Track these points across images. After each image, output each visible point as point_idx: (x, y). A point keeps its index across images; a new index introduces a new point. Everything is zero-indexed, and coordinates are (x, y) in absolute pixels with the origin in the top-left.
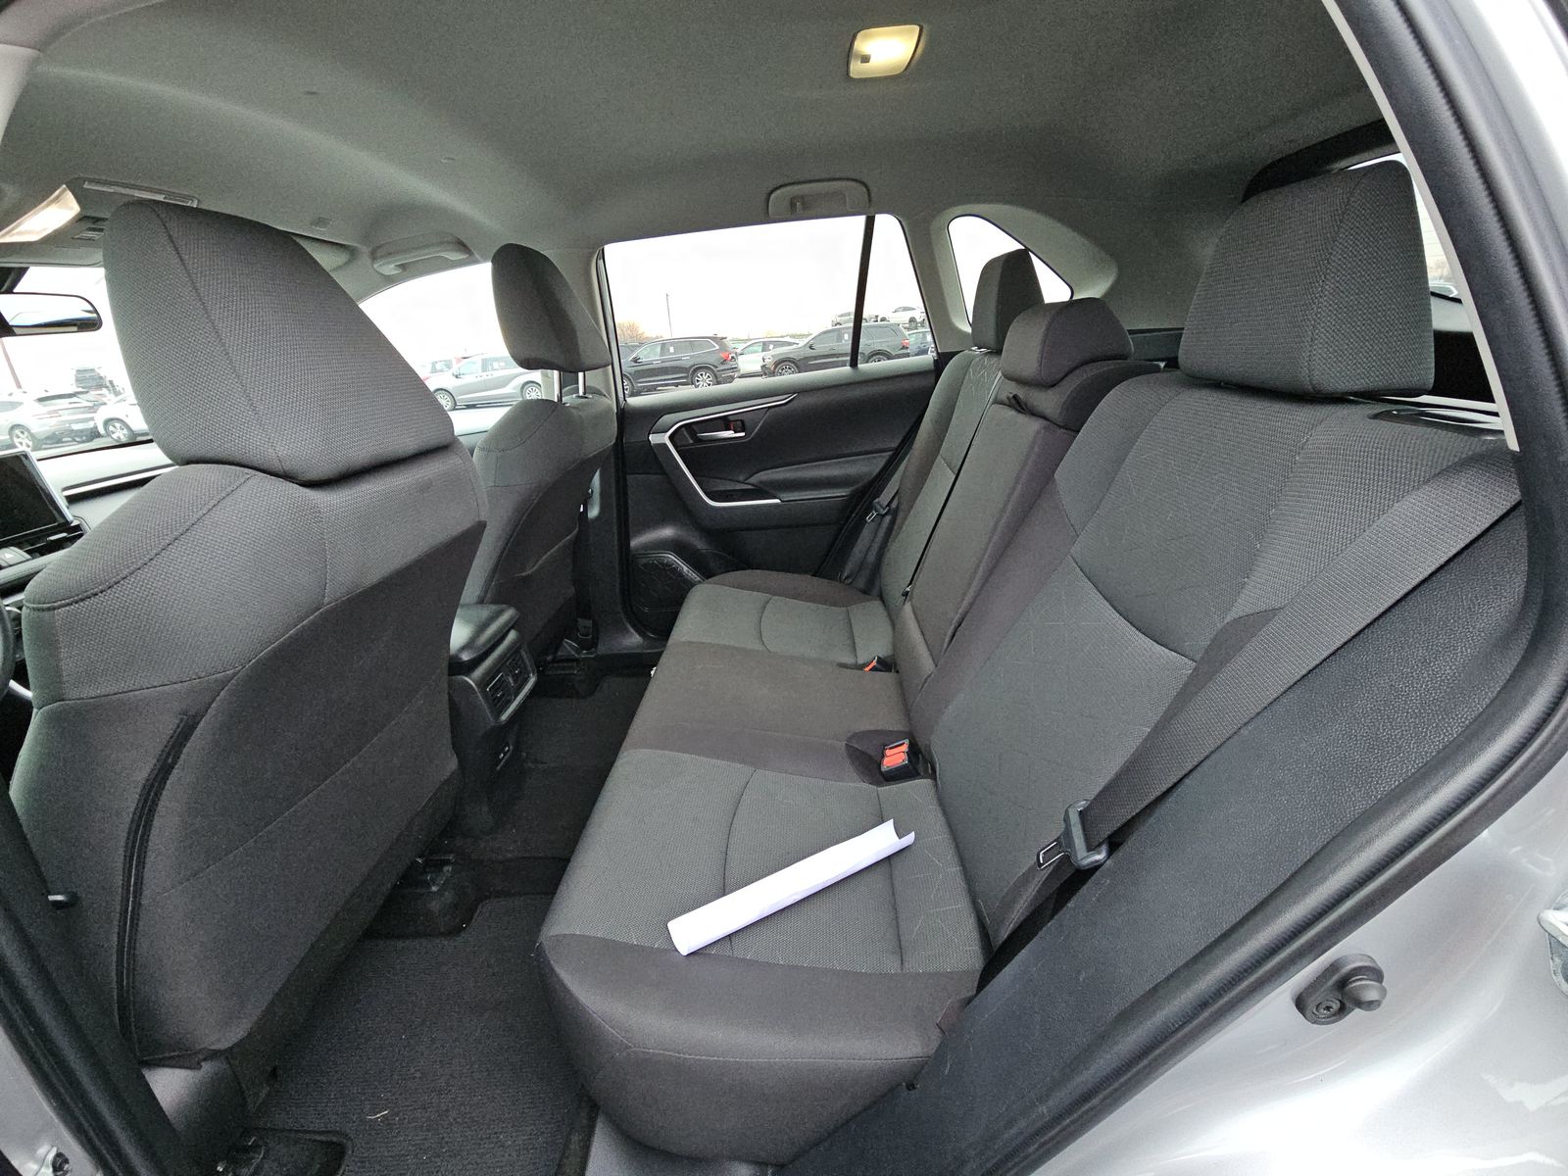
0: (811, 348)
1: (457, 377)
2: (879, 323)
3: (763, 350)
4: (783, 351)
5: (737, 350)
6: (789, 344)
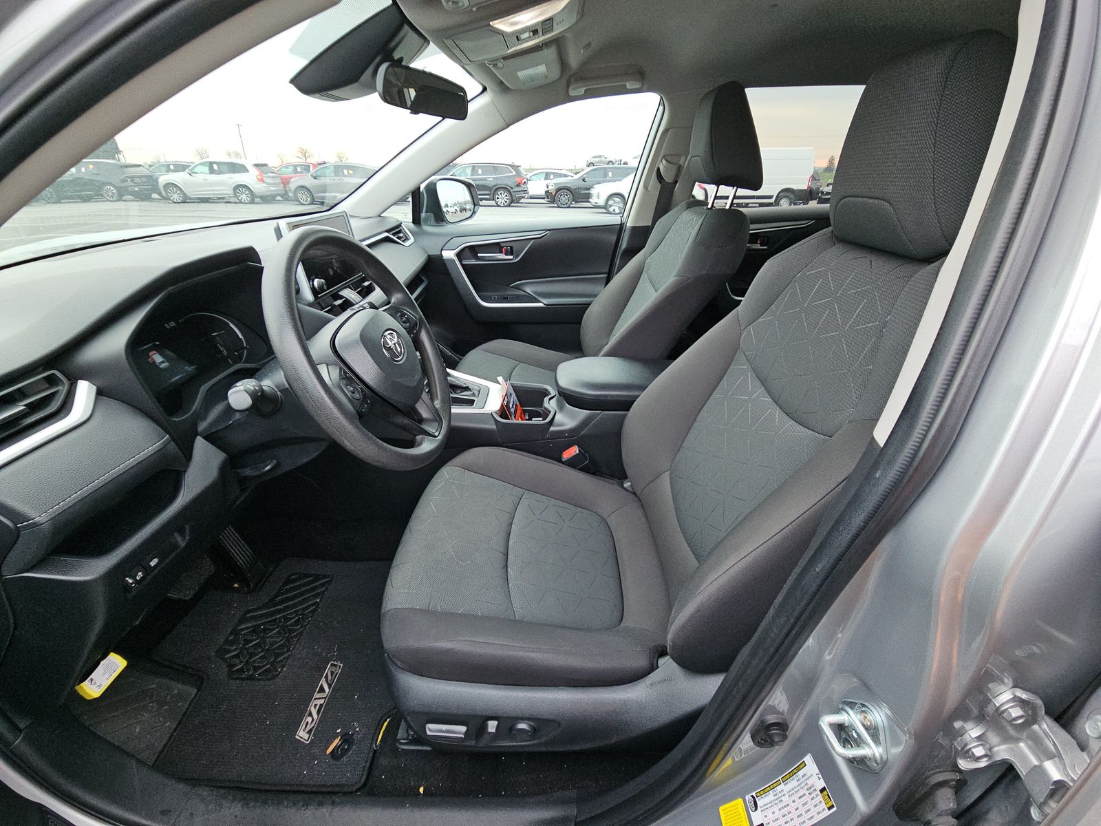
0: (584, 180)
1: (315, 178)
2: (622, 166)
3: (546, 179)
4: (561, 181)
5: (528, 177)
6: (565, 176)
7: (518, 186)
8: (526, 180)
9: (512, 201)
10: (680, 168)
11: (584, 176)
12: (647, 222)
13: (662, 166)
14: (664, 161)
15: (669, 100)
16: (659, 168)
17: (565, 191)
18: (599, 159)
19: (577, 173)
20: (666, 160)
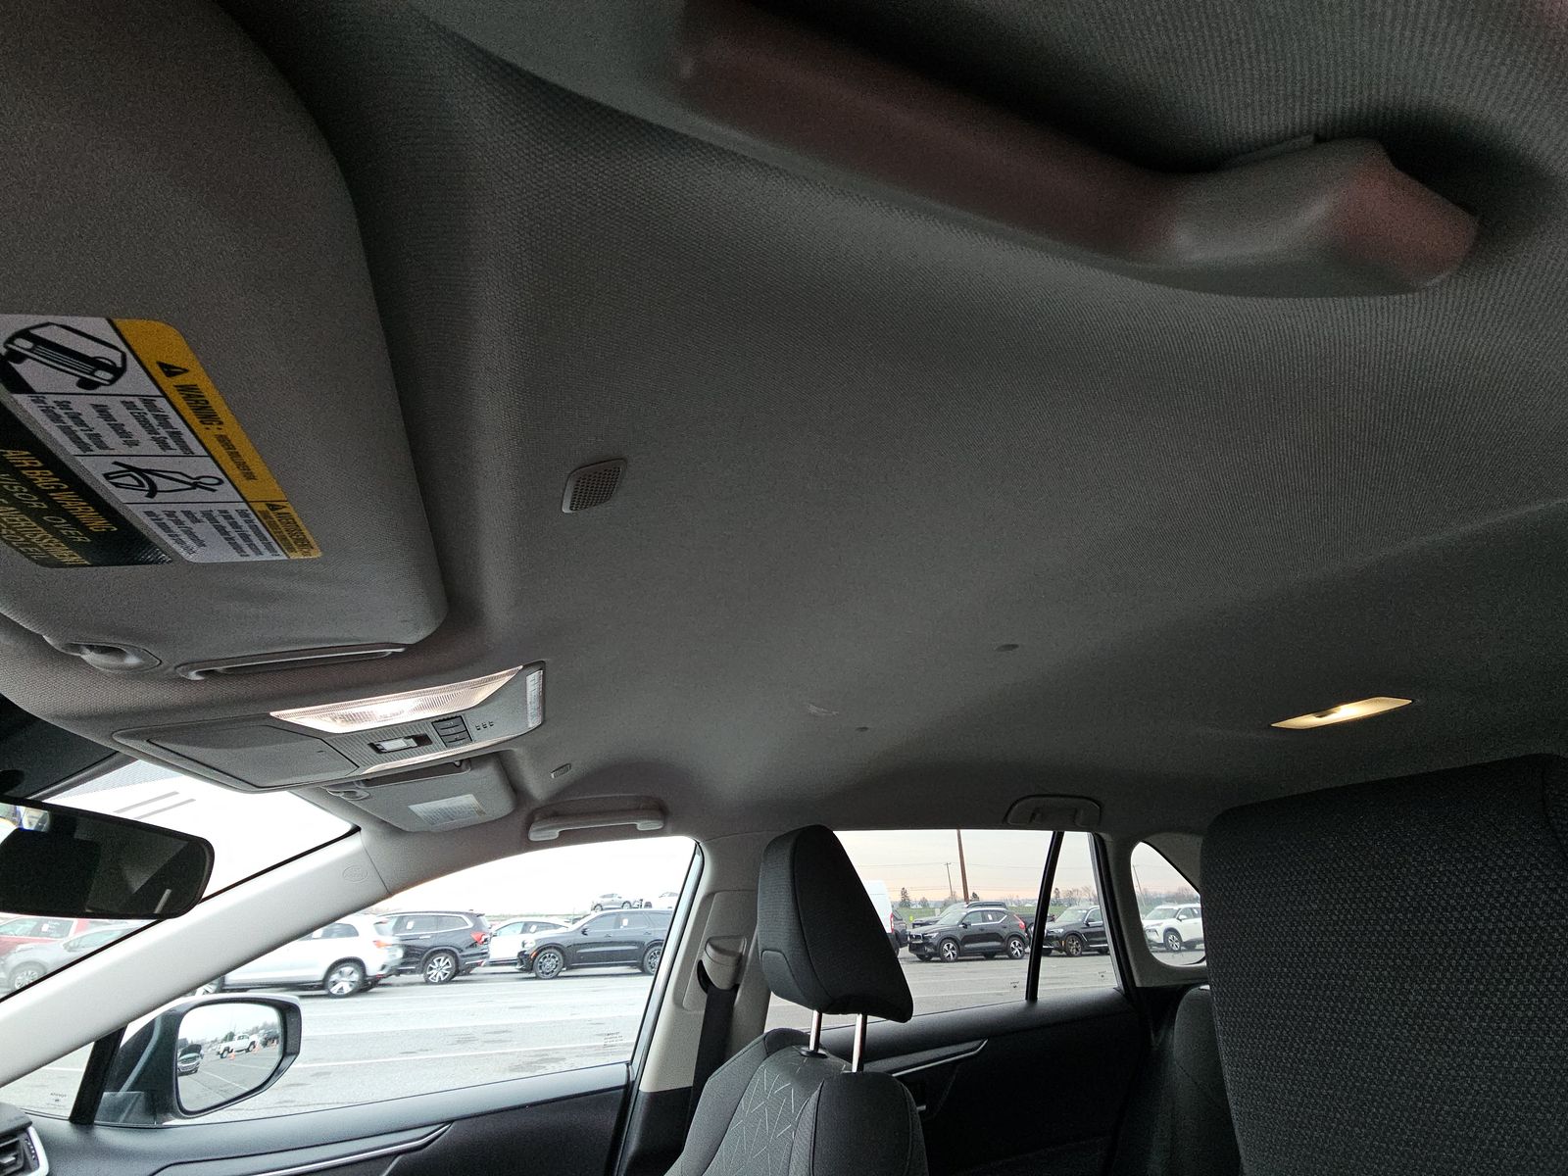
0: (584, 932)
2: (643, 909)
3: (524, 931)
4: (547, 935)
5: (493, 931)
6: (556, 926)
7: (472, 946)
8: (488, 936)
9: (457, 973)
10: (740, 961)
11: (585, 927)
12: (687, 1081)
13: (708, 958)
14: (709, 948)
15: (710, 847)
16: (700, 963)
17: (552, 950)
18: (610, 899)
19: (575, 921)
20: (715, 948)
